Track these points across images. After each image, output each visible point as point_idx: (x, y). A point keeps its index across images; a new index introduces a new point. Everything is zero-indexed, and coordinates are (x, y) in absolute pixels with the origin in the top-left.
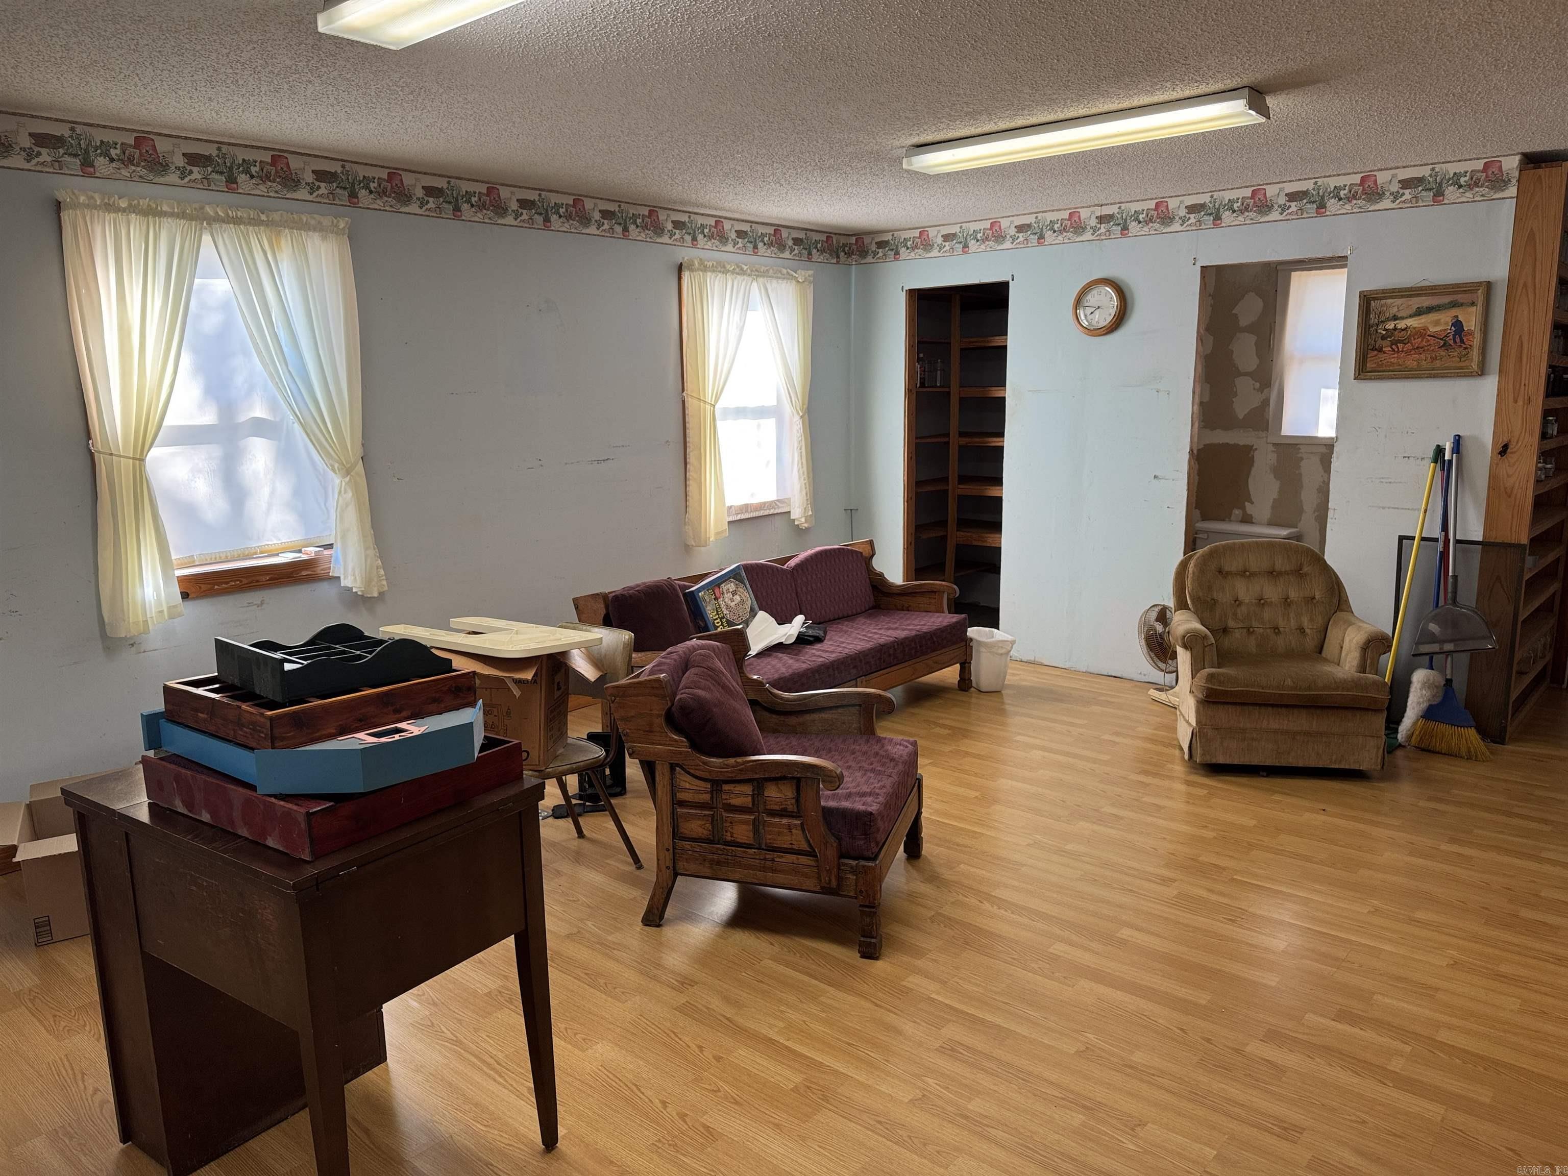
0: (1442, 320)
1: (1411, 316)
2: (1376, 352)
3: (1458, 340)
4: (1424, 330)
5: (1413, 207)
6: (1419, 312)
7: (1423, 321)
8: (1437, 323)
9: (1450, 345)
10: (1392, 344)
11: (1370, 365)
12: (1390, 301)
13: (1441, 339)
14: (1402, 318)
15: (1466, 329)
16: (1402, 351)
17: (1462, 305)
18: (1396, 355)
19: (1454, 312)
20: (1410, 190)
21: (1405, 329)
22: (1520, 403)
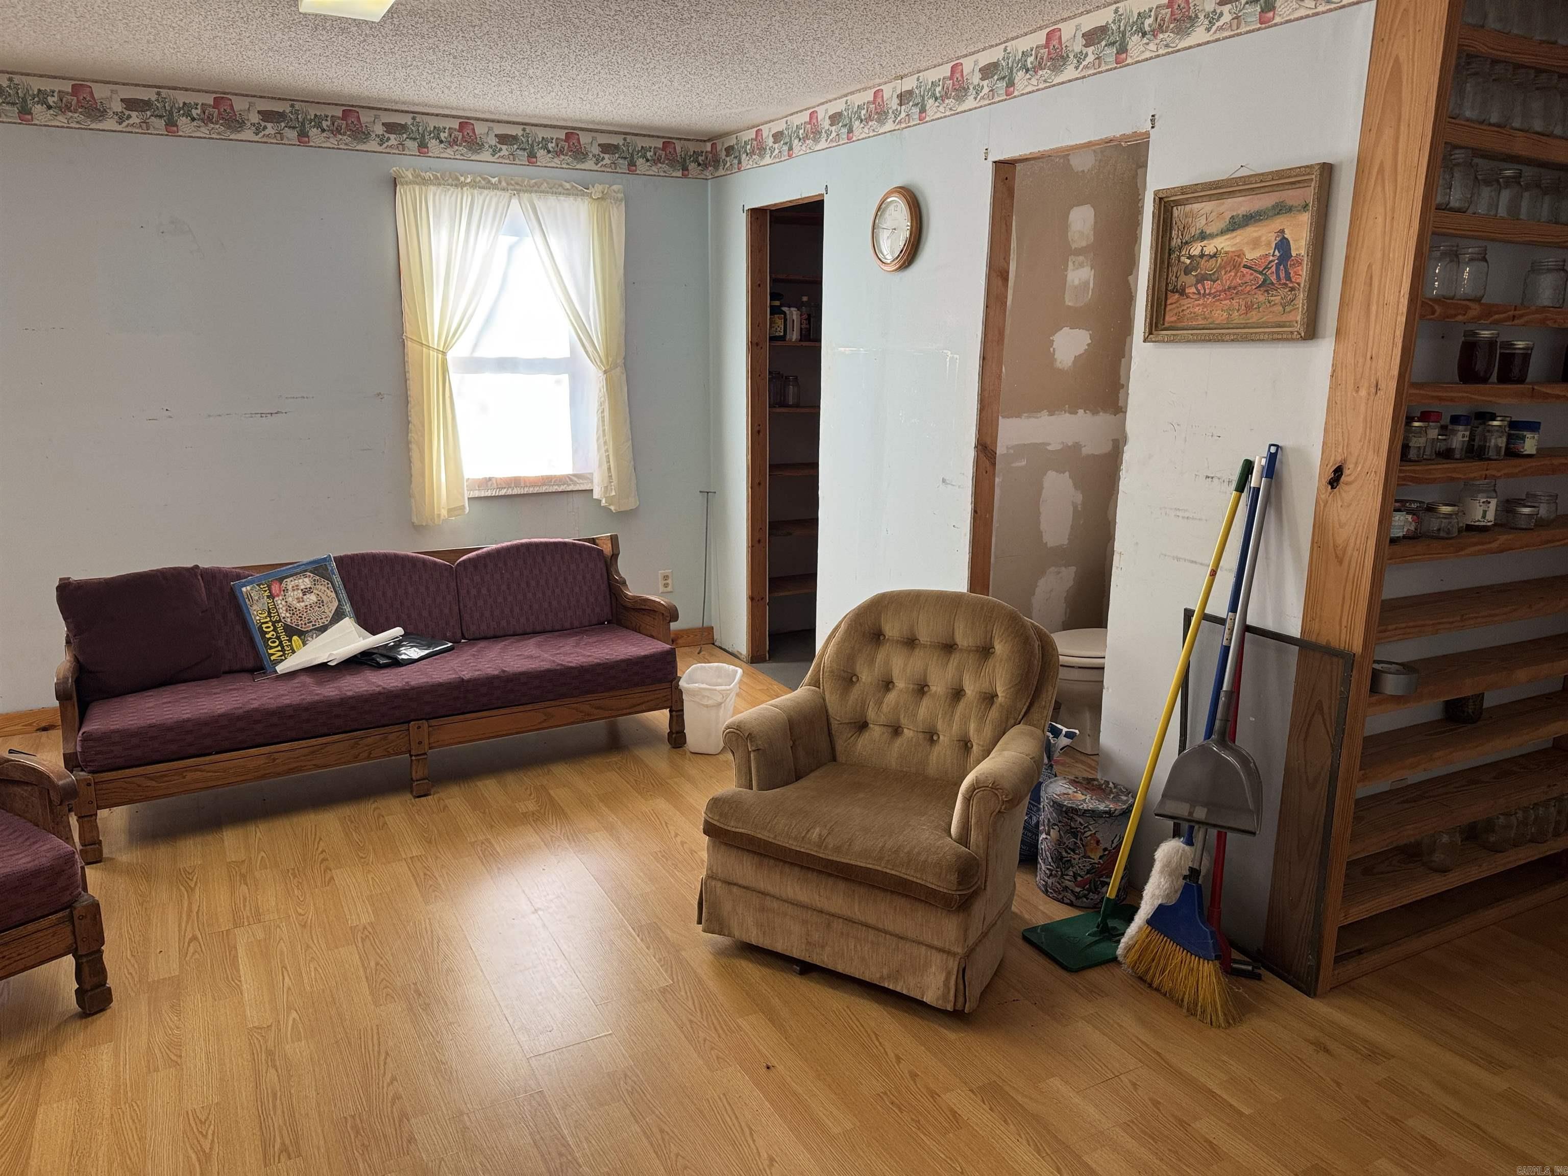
0: (1263, 238)
1: (1223, 233)
2: (1177, 296)
3: (1282, 275)
4: (1239, 256)
5: (1233, 36)
6: (1236, 224)
7: (1238, 240)
8: (1256, 243)
9: (1272, 284)
10: (1198, 282)
11: (1170, 318)
12: (1196, 207)
13: (1261, 273)
14: (1212, 236)
15: (1294, 254)
16: (1209, 294)
17: (1290, 209)
18: (1201, 302)
19: (1278, 223)
20: (1229, 6)
21: (1215, 256)
22: (1363, 393)
